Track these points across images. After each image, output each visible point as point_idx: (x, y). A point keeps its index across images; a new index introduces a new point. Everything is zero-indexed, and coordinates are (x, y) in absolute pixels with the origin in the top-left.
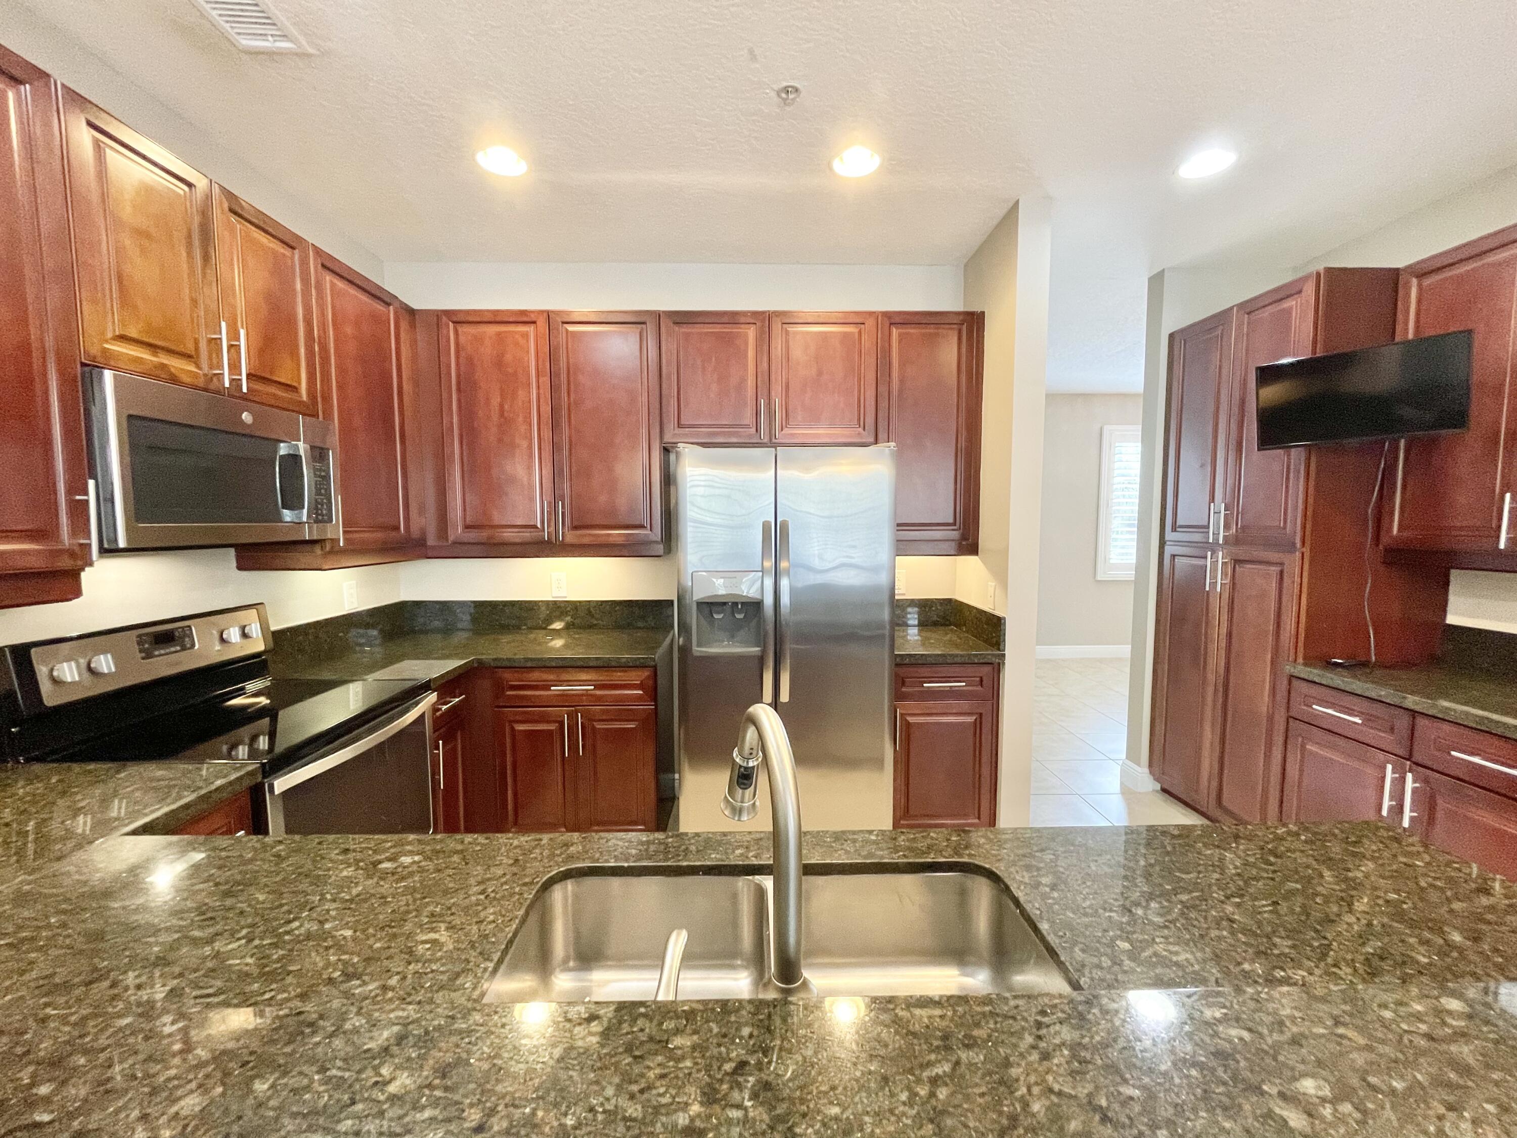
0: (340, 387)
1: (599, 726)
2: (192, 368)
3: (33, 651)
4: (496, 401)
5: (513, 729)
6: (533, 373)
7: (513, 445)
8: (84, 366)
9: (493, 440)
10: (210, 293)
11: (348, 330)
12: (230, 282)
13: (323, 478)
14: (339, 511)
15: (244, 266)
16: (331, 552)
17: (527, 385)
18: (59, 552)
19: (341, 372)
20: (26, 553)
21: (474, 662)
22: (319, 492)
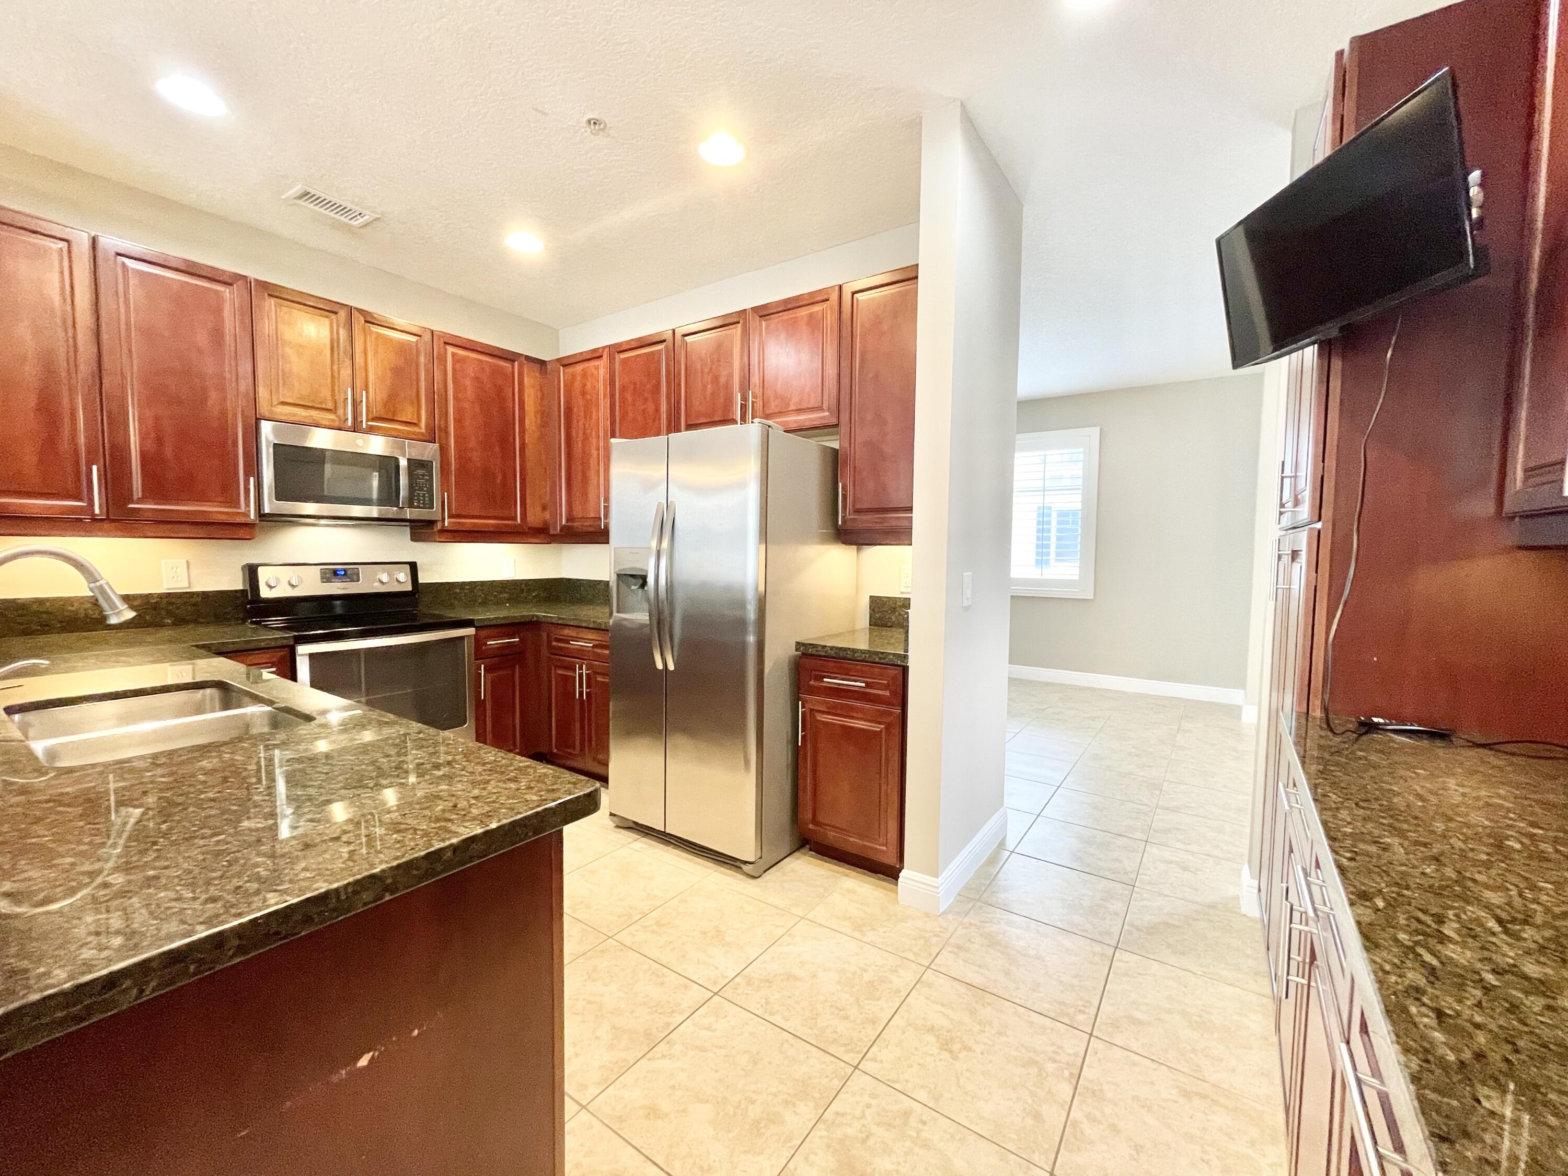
1: (600, 679)
2: (334, 417)
3: (260, 569)
4: (582, 421)
5: (556, 673)
6: (601, 396)
7: (590, 454)
8: (257, 419)
9: (580, 451)
10: (346, 372)
11: (468, 382)
12: (363, 364)
13: (427, 480)
14: (443, 502)
15: (376, 353)
16: (443, 531)
17: (598, 406)
18: (239, 513)
19: (459, 411)
20: (220, 512)
21: (533, 616)
22: (421, 489)
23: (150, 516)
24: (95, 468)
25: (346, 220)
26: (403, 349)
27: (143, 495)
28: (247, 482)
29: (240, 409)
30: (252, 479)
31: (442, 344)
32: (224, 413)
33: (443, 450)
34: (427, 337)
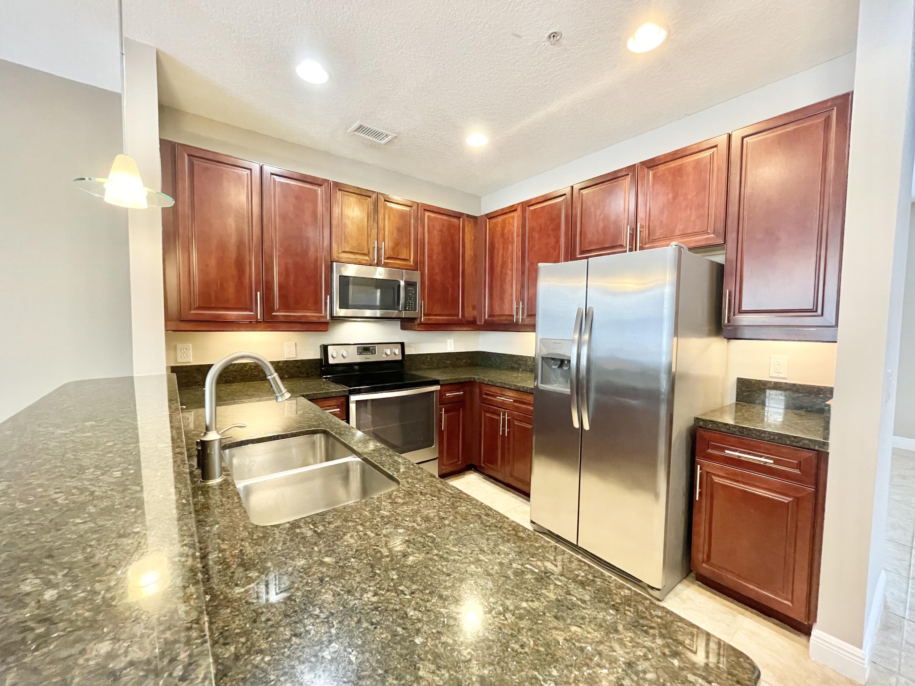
0: (429, 257)
1: (516, 423)
2: (368, 258)
3: (329, 347)
4: (501, 252)
5: (485, 415)
6: (515, 236)
7: (506, 274)
8: (331, 262)
9: (499, 272)
10: (374, 232)
11: (436, 233)
12: (382, 226)
13: (413, 293)
14: (421, 306)
15: (389, 218)
16: (421, 324)
17: (512, 243)
18: (321, 316)
19: (431, 250)
20: (313, 316)
21: (471, 378)
22: (410, 299)
23: (282, 319)
24: (259, 293)
25: (378, 141)
26: (403, 216)
27: (279, 307)
28: (326, 299)
29: (323, 258)
30: (328, 296)
31: (423, 211)
32: (316, 259)
33: (422, 275)
34: (415, 207)
